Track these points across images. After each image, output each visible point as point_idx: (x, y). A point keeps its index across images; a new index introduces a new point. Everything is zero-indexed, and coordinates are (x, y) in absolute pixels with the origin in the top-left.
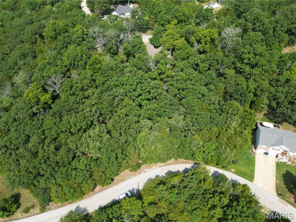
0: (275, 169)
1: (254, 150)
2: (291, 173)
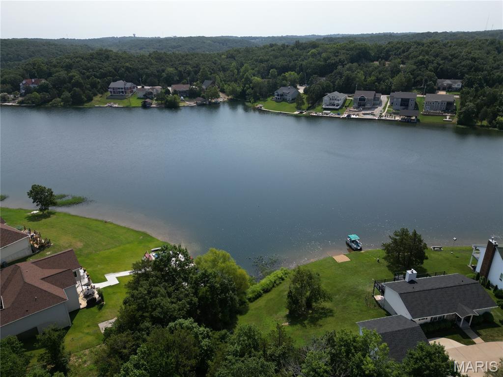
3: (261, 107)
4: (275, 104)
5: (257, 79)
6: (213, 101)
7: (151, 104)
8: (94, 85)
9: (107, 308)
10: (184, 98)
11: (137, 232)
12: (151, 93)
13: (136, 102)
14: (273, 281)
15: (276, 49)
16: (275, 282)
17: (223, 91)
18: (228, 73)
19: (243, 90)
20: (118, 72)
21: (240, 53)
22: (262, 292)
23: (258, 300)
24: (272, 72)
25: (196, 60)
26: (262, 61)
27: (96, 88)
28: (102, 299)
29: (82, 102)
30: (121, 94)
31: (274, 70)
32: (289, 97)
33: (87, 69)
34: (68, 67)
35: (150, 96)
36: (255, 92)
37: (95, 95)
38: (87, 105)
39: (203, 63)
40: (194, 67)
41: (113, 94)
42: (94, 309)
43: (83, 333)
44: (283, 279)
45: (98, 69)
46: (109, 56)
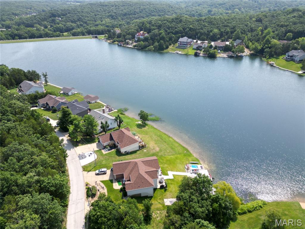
3: (273, 64)
4: (284, 62)
5: (275, 41)
6: (239, 55)
7: (200, 54)
8: (170, 39)
9: (168, 191)
10: (221, 51)
11: (184, 147)
12: (201, 47)
13: (191, 52)
14: (255, 207)
15: (296, 16)
16: (256, 208)
17: (247, 47)
18: (254, 33)
19: (262, 48)
20: (184, 31)
21: (266, 17)
22: (247, 211)
23: (243, 215)
24: (288, 35)
25: (234, 24)
26: (282, 26)
27: (172, 40)
28: (166, 187)
29: (163, 49)
30: (184, 45)
31: (291, 34)
32: (297, 59)
33: (169, 28)
34: (159, 27)
35: (200, 48)
36: (271, 52)
37: (170, 45)
38: (165, 51)
39: (239, 25)
40: (232, 29)
41: (180, 45)
42: (163, 190)
43: (158, 202)
44: (261, 207)
45: (174, 28)
46: (182, 20)
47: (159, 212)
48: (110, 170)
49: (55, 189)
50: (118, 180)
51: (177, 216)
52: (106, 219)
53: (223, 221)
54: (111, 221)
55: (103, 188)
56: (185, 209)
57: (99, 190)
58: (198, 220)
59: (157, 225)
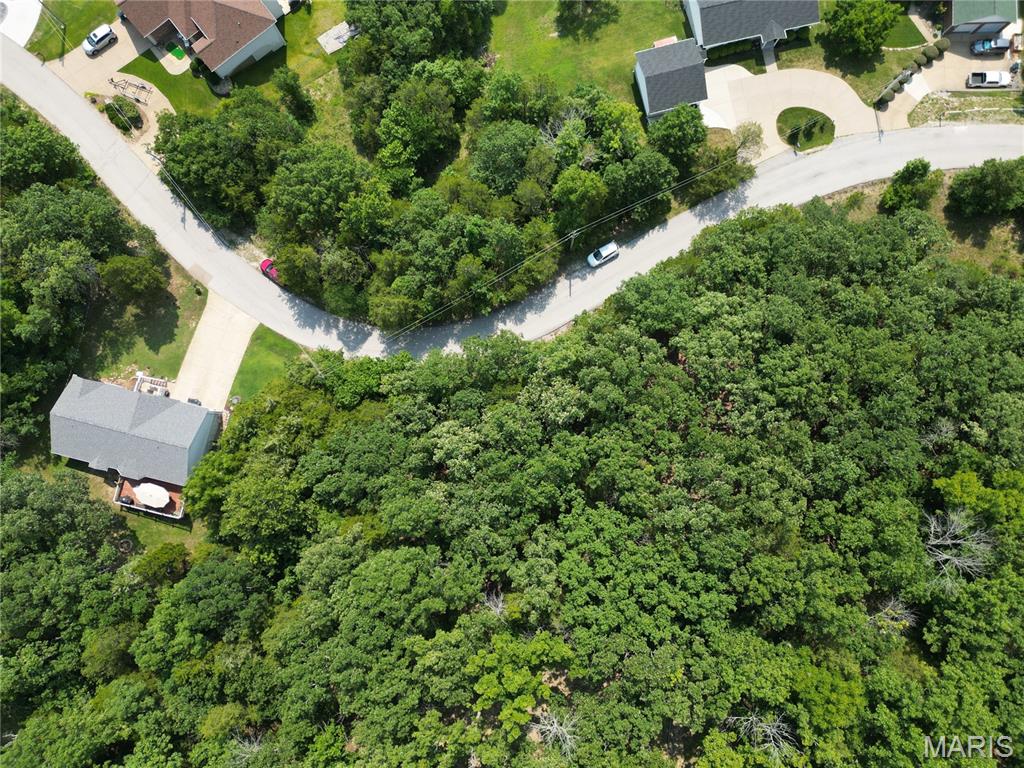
0: (187, 357)
1: (226, 415)
2: (147, 345)
42: (302, 13)
43: (305, 54)
47: (321, 81)
48: (120, 20)
49: (42, 164)
50: (166, 44)
51: (369, 80)
52: (218, 169)
53: (475, 31)
54: (231, 165)
55: (144, 88)
56: (378, 51)
57: (138, 101)
58: (417, 66)
59: (333, 115)
